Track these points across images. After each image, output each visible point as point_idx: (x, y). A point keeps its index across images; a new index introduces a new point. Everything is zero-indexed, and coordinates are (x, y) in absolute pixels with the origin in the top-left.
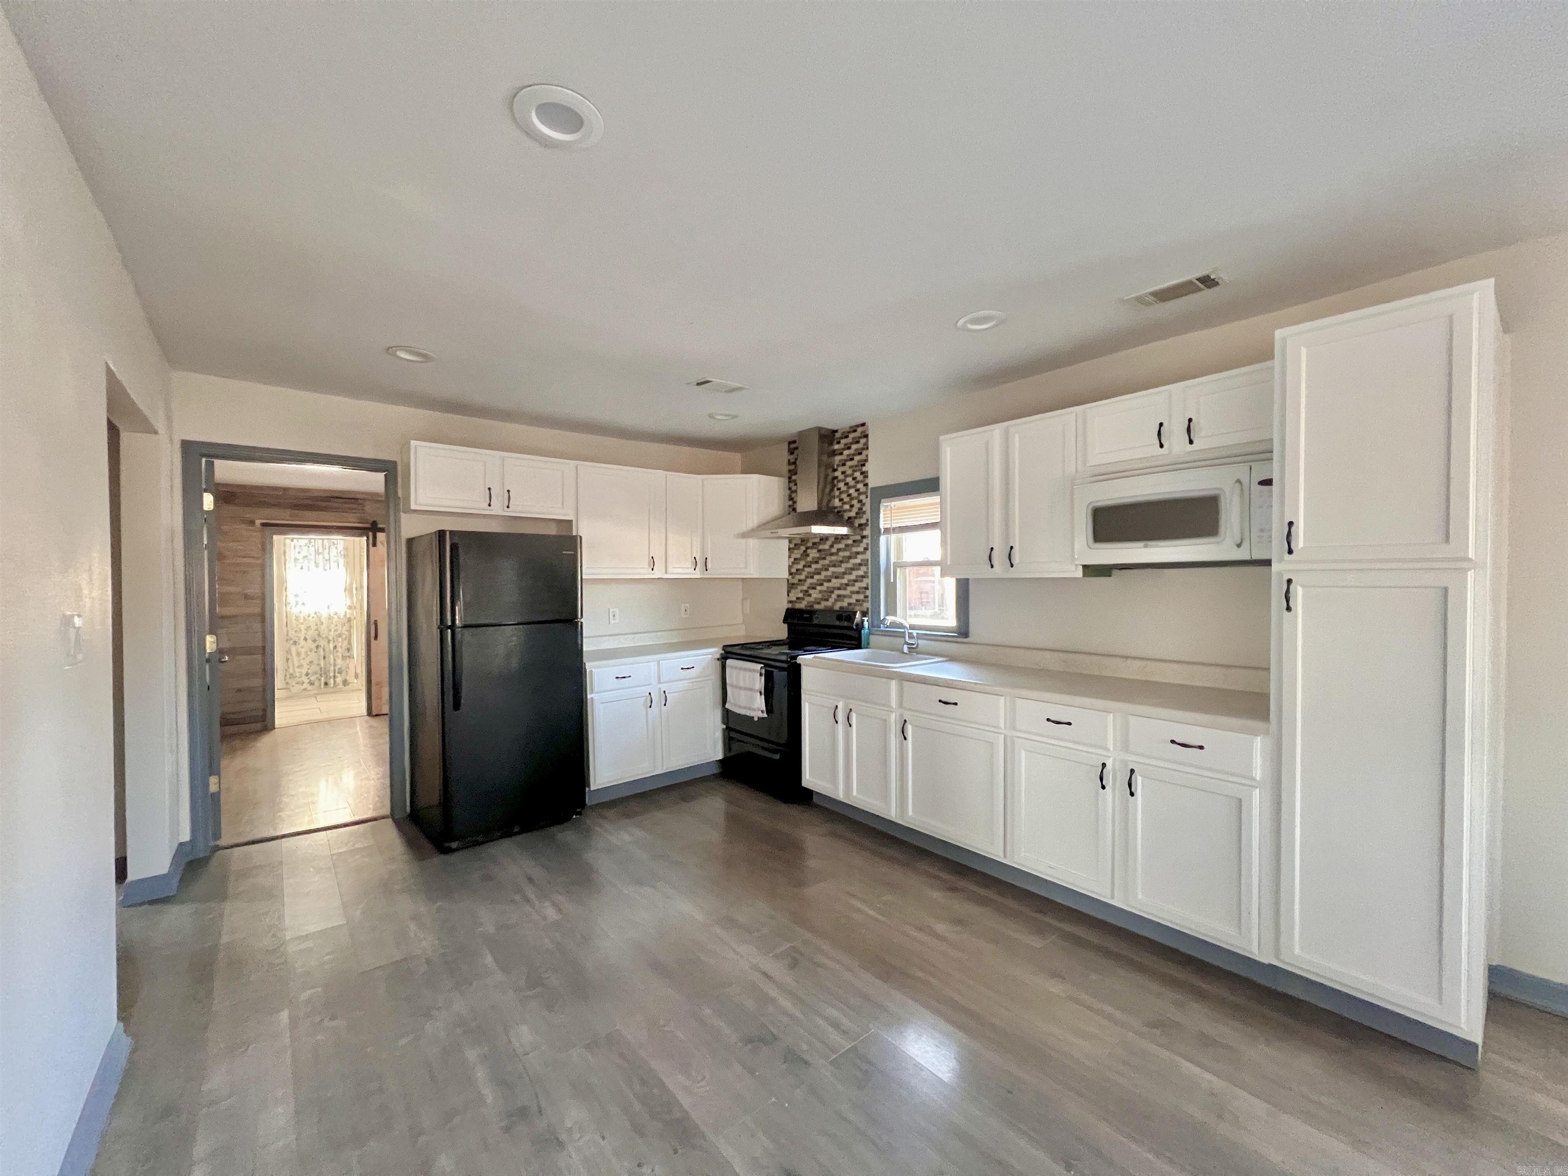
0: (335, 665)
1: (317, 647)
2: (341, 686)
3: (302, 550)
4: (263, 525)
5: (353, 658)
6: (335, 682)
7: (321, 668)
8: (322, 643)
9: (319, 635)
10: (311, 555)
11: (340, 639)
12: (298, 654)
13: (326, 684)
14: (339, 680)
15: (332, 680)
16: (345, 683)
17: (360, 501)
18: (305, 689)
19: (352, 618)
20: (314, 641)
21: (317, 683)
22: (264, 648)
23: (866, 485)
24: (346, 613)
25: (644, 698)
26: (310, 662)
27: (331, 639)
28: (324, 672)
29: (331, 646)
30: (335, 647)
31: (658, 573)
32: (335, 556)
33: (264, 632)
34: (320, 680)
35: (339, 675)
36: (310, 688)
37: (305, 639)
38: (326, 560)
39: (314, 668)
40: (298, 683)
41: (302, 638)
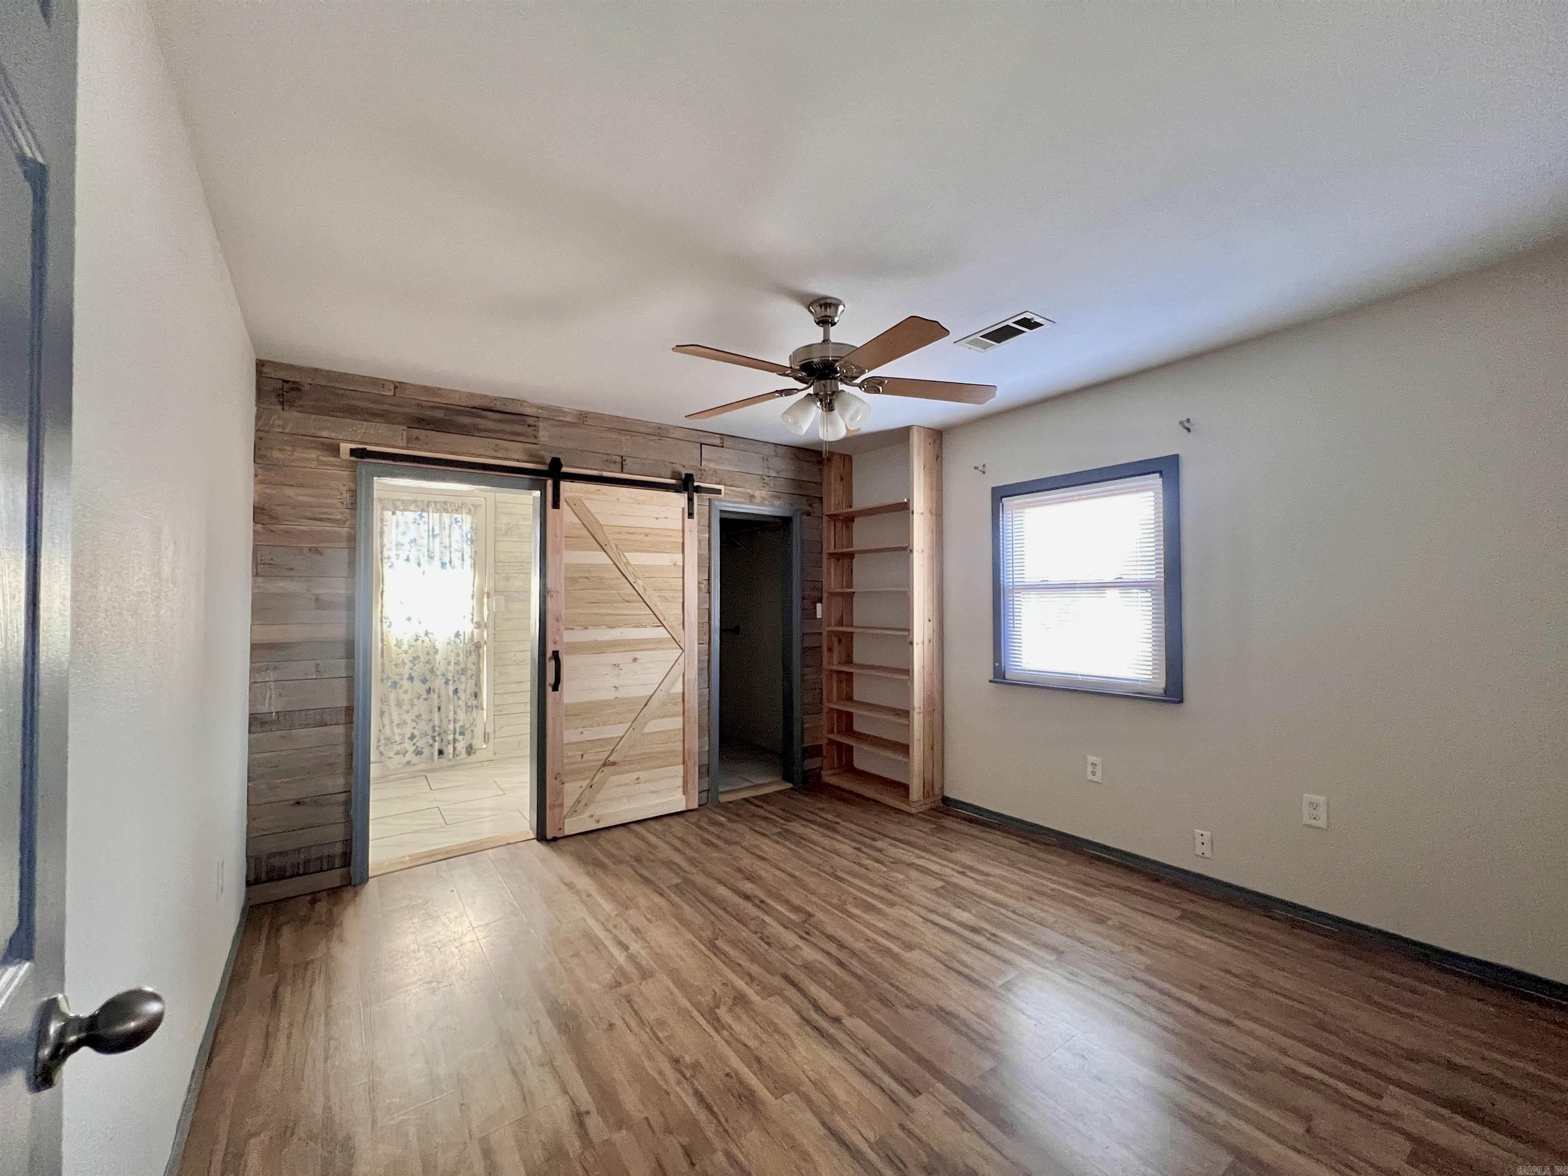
0: (455, 721)
1: (429, 691)
2: (464, 755)
3: (409, 528)
4: (358, 453)
5: (482, 709)
6: (455, 749)
7: (434, 727)
8: (438, 683)
9: (432, 671)
10: (422, 538)
11: (463, 678)
12: (399, 704)
13: (441, 752)
14: (461, 745)
15: (451, 748)
16: (470, 750)
17: (531, 421)
18: (408, 763)
19: (482, 642)
20: (424, 681)
21: (426, 751)
22: (349, 711)
24: (472, 634)
26: (416, 716)
27: (450, 678)
28: (438, 734)
29: (451, 688)
30: (456, 691)
32: (457, 541)
33: (350, 679)
34: (431, 746)
35: (461, 737)
36: (415, 759)
37: (411, 678)
38: (445, 547)
39: (423, 726)
40: (398, 753)
41: (406, 676)
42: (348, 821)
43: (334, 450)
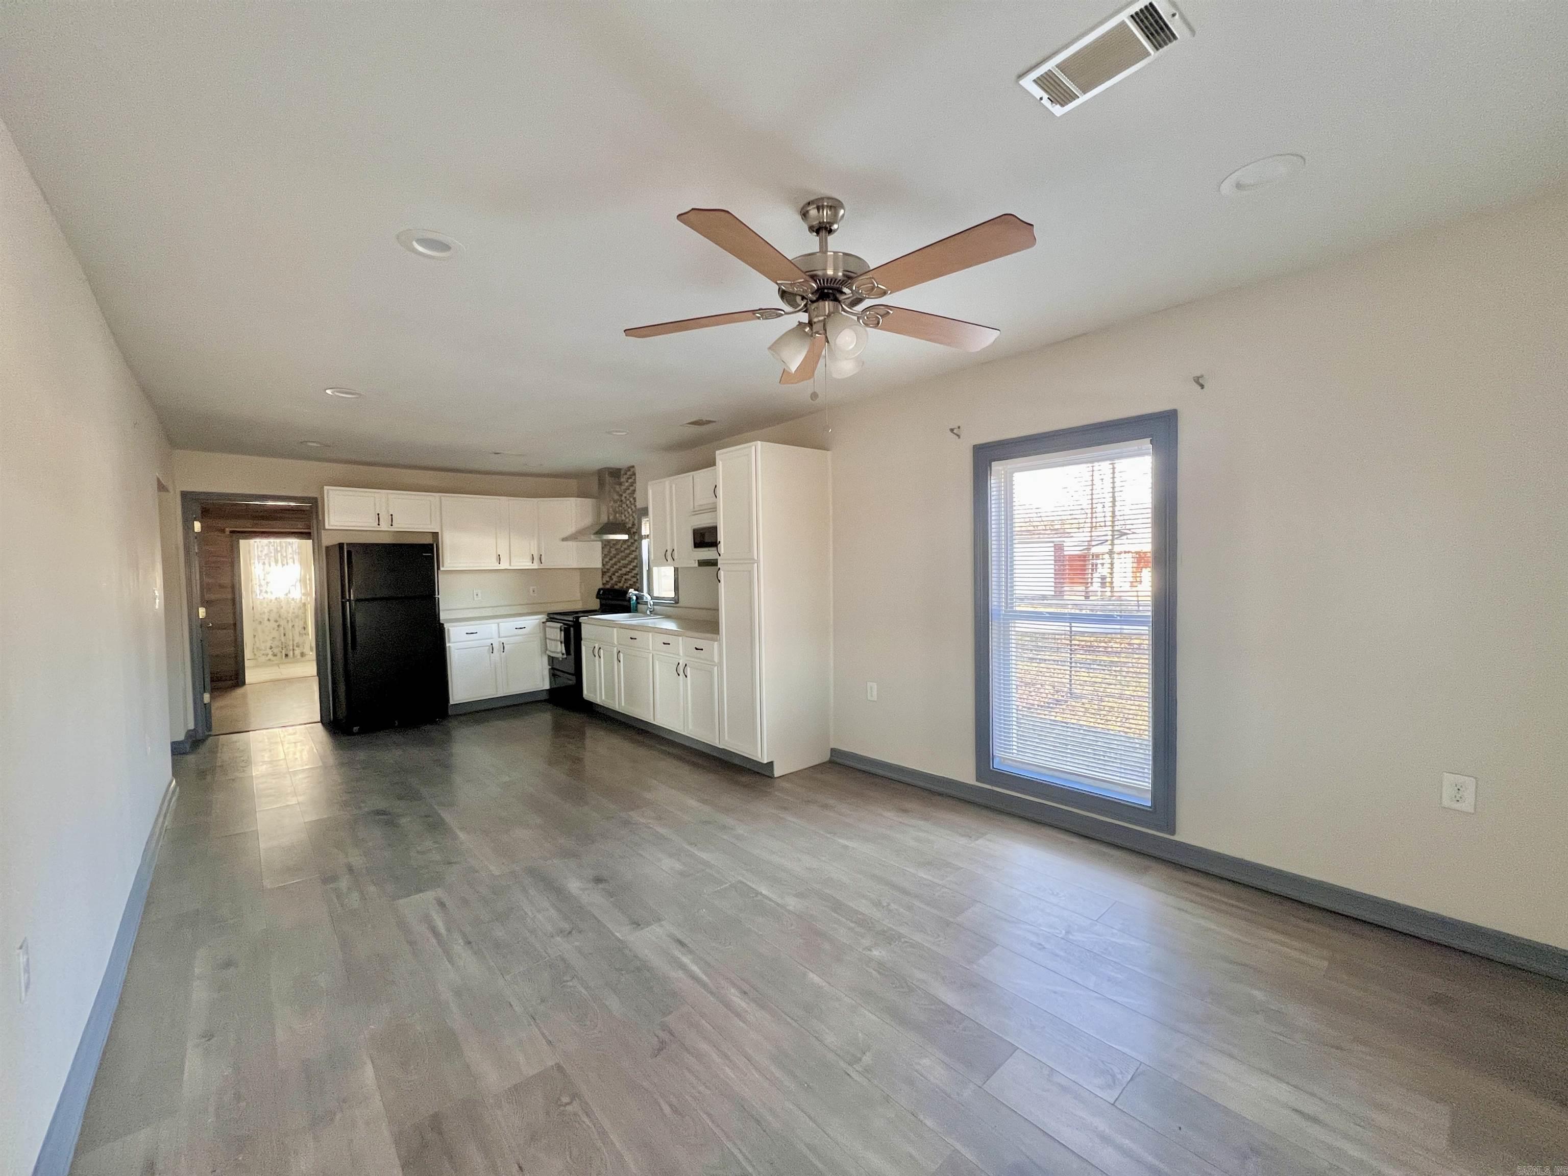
0: (293, 640)
1: (279, 626)
2: (299, 657)
3: (264, 549)
4: (232, 532)
5: (308, 635)
6: (294, 654)
7: (282, 643)
8: (283, 623)
9: (280, 616)
10: (271, 553)
11: (297, 620)
12: (263, 632)
13: (286, 655)
14: (297, 652)
15: (291, 653)
16: (302, 655)
18: (269, 660)
19: (307, 603)
20: (276, 621)
21: (279, 654)
22: (235, 624)
23: (635, 506)
24: (301, 598)
25: (488, 647)
26: (273, 638)
27: (289, 619)
28: (284, 646)
29: (290, 625)
30: (293, 626)
31: (504, 565)
32: (291, 554)
33: (234, 613)
34: (281, 652)
35: (297, 649)
36: (274, 658)
37: (269, 620)
38: (284, 557)
39: (276, 643)
40: (263, 655)
41: (266, 619)
42: (237, 663)
43: (223, 531)
